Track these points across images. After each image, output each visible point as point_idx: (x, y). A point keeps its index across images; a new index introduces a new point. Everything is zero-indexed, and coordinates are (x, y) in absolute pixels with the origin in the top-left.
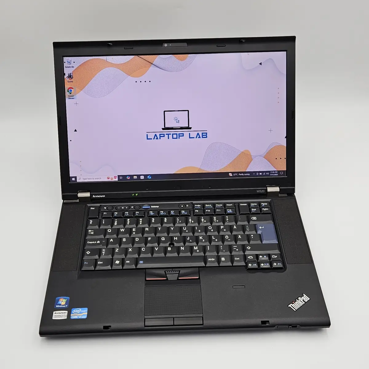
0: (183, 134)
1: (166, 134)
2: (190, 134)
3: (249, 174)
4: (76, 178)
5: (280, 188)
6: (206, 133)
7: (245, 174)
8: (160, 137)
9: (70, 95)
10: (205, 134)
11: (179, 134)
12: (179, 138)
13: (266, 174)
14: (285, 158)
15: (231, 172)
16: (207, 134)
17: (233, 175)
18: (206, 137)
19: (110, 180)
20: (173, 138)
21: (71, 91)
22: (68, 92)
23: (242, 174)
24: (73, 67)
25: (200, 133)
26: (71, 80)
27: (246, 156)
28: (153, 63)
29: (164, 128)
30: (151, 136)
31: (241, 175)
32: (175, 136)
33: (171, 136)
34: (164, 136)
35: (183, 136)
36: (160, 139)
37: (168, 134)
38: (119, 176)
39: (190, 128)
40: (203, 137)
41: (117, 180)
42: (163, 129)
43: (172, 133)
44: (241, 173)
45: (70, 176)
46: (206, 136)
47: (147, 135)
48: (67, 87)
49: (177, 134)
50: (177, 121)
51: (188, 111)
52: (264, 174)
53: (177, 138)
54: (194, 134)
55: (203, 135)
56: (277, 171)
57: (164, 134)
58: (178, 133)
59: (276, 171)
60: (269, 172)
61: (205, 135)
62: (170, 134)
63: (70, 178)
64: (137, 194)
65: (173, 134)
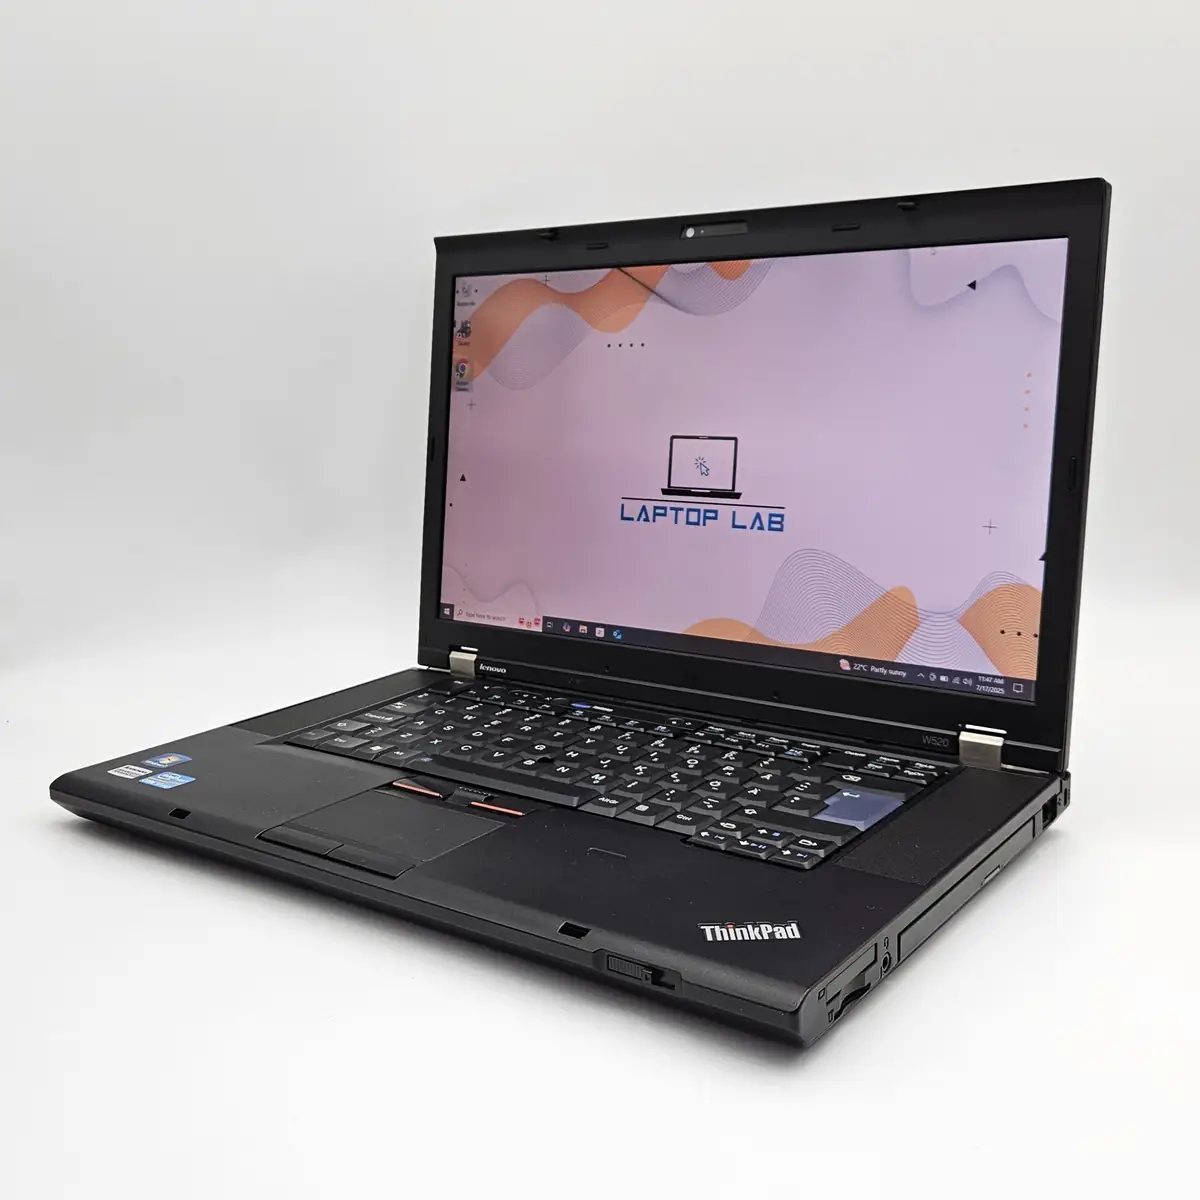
0: (716, 512)
1: (672, 509)
2: (734, 513)
3: (904, 674)
4: (451, 607)
5: (1009, 742)
6: (782, 516)
7: (891, 672)
8: (655, 514)
9: (462, 380)
10: (779, 519)
11: (706, 511)
12: (704, 524)
13: (961, 681)
14: (1036, 636)
15: (845, 657)
16: (783, 519)
17: (852, 666)
18: (781, 530)
19: (524, 627)
20: (688, 523)
21: (463, 368)
22: (457, 371)
23: (883, 671)
24: (473, 304)
25: (765, 514)
26: (465, 340)
29: (666, 487)
30: (633, 510)
31: (877, 670)
32: (693, 517)
33: (682, 515)
34: (664, 515)
35: (715, 518)
36: (654, 521)
37: (677, 510)
38: (546, 619)
39: (738, 496)
40: (770, 529)
41: (539, 629)
42: (665, 492)
43: (686, 506)
44: (879, 663)
45: (442, 601)
46: (779, 526)
47: (623, 506)
48: (456, 356)
49: (698, 511)
50: (704, 469)
51: (735, 439)
52: (956, 681)
53: (698, 524)
54: (745, 516)
55: (771, 522)
56: (1001, 678)
57: (665, 508)
58: (702, 507)
59: (998, 677)
60: (974, 676)
61: (777, 523)
62: (682, 509)
63: (439, 606)
64: (578, 681)
65: (689, 510)
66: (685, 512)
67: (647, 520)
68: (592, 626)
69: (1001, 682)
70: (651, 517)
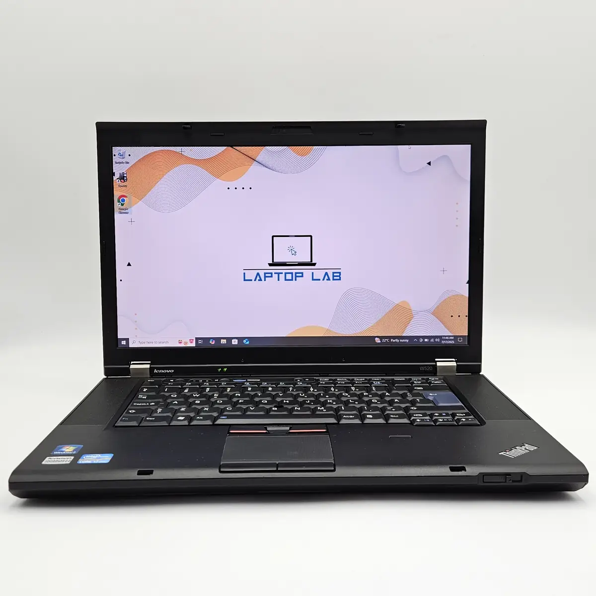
0: (302, 273)
1: (275, 273)
2: (313, 273)
3: (408, 341)
4: (127, 340)
5: (458, 364)
6: (340, 273)
7: (401, 341)
8: (265, 277)
9: (123, 207)
10: (338, 274)
11: (296, 273)
12: (296, 280)
13: (434, 340)
14: (466, 316)
15: (378, 337)
16: (340, 275)
17: (381, 340)
18: (340, 279)
20: (286, 280)
21: (123, 200)
22: (119, 202)
23: (397, 340)
24: (128, 163)
25: (330, 273)
26: (125, 184)
27: (403, 312)
28: (257, 160)
29: (271, 262)
30: (251, 275)
31: (394, 341)
32: (289, 277)
33: (282, 276)
34: (271, 276)
35: (302, 276)
36: (265, 280)
37: (279, 274)
38: (197, 339)
39: (314, 264)
40: (333, 279)
41: (193, 345)
42: (270, 265)
43: (284, 271)
44: (394, 338)
45: (118, 338)
46: (338, 278)
47: (244, 273)
48: (117, 194)
49: (292, 273)
50: (293, 252)
51: (311, 236)
52: (432, 340)
53: (292, 280)
54: (319, 274)
55: (334, 276)
56: (452, 336)
57: (271, 273)
58: (294, 271)
60: (440, 337)
61: (337, 276)
62: (282, 273)
63: (117, 341)
64: (225, 369)
65: (286, 273)
66: (284, 274)
67: (260, 280)
68: (229, 339)
69: (453, 338)
70: (263, 279)
